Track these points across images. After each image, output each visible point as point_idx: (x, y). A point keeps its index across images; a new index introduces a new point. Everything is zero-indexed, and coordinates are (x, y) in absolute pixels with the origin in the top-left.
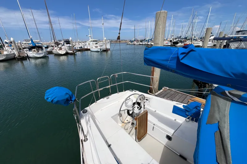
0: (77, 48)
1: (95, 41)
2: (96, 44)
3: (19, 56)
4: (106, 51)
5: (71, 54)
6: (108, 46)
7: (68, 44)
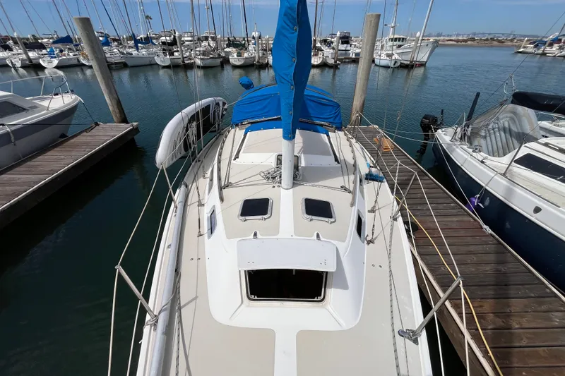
0: (351, 56)
1: (400, 39)
2: (400, 46)
3: (258, 62)
4: (408, 67)
5: (330, 66)
6: (423, 56)
7: (345, 45)
